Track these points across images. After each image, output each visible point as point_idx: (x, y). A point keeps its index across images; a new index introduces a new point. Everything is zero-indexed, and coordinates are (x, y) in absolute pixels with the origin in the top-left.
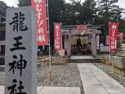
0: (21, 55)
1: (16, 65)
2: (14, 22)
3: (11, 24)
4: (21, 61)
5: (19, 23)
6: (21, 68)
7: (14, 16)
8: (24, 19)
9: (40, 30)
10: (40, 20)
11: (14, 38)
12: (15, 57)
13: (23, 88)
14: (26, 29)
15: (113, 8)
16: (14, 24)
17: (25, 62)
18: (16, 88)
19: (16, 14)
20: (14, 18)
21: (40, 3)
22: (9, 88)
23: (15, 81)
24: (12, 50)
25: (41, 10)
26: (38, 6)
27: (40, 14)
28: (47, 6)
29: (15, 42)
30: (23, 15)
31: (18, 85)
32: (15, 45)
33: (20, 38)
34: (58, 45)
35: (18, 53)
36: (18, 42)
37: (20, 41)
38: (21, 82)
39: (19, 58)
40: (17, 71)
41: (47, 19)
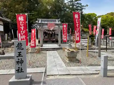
0: (21, 59)
1: (19, 62)
2: (18, 46)
3: (16, 47)
4: (21, 61)
5: (20, 47)
6: (21, 63)
7: (18, 44)
8: (22, 45)
9: (23, 37)
10: (23, 31)
11: (18, 53)
12: (19, 59)
13: (22, 70)
14: (23, 49)
15: (77, 5)
16: (18, 47)
17: (23, 61)
18: (20, 70)
19: (18, 43)
20: (18, 45)
21: (22, 21)
22: (17, 70)
23: (19, 68)
24: (17, 57)
25: (23, 25)
26: (21, 22)
27: (22, 27)
28: (27, 23)
29: (19, 54)
30: (22, 44)
31: (20, 69)
32: (18, 55)
33: (21, 52)
34: (33, 43)
35: (20, 58)
36: (20, 54)
37: (20, 53)
38: (21, 68)
39: (20, 60)
40: (20, 64)
41: (27, 30)
